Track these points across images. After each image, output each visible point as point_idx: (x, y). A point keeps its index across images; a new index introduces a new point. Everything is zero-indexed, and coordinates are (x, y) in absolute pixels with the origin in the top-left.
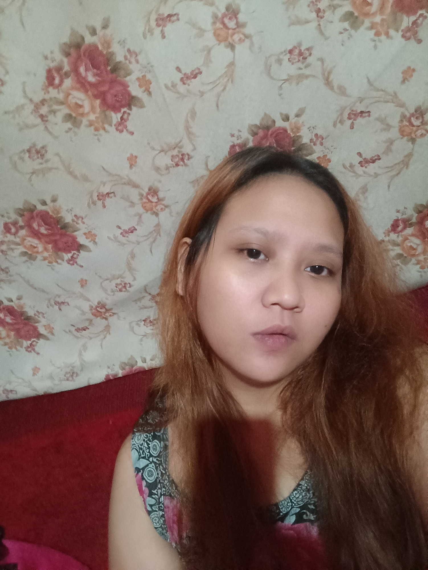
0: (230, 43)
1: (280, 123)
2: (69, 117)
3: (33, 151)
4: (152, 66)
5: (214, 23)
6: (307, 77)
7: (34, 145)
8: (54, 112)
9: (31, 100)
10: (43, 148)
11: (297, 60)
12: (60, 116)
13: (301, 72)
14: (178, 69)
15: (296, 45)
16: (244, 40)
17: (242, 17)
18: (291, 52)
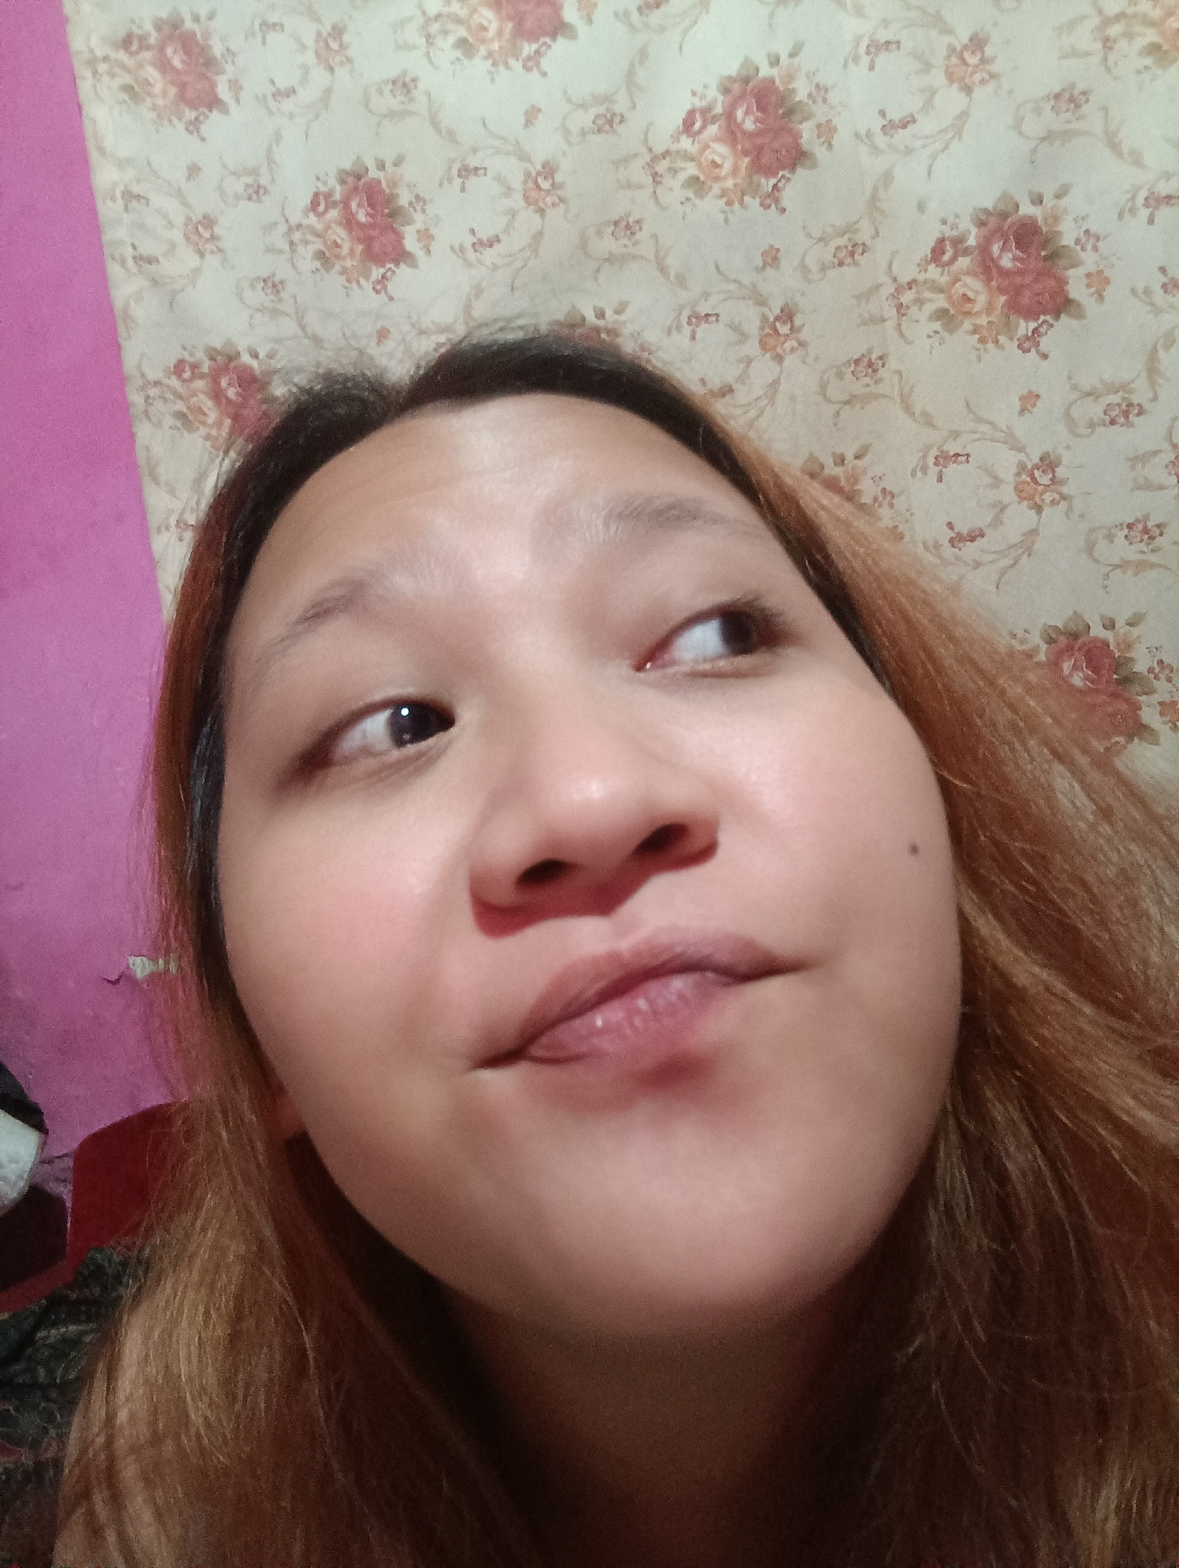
0: (1036, 503)
1: (1097, 631)
4: (912, 514)
5: (1018, 474)
6: (1153, 566)
11: (1139, 539)
13: (1143, 557)
14: (950, 525)
15: (1139, 516)
16: (1058, 504)
17: (1060, 472)
18: (1130, 526)
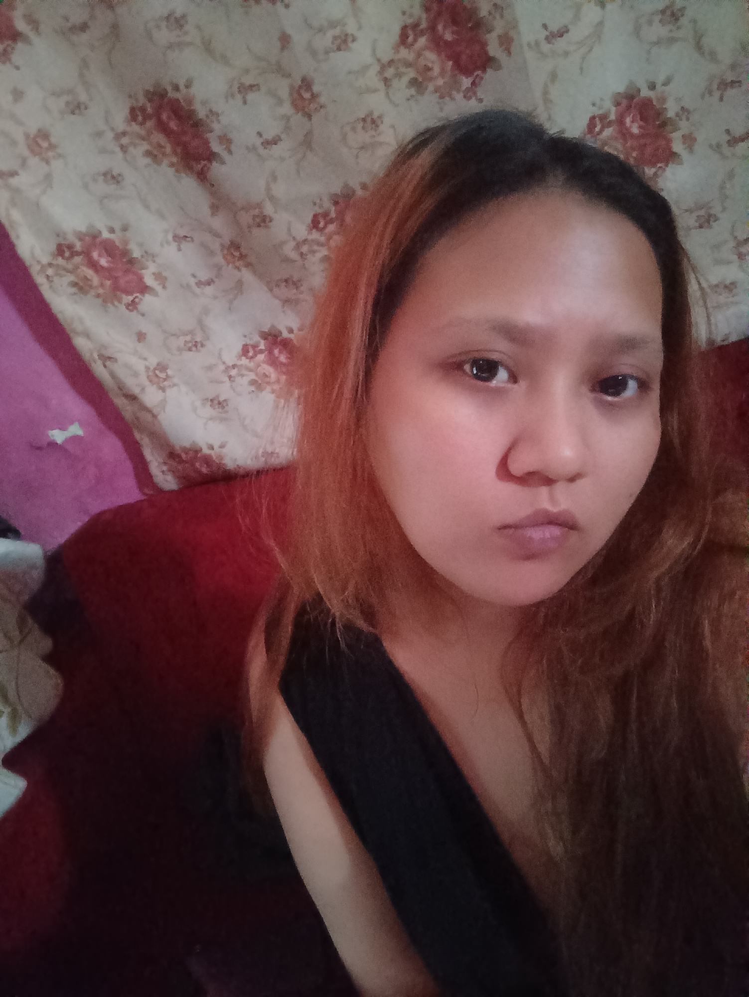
1: (645, 92)
2: (414, 82)
3: (369, 120)
4: (517, 22)
7: (371, 114)
8: (399, 75)
9: (379, 60)
10: (380, 117)
12: (405, 80)
14: (545, 26)
